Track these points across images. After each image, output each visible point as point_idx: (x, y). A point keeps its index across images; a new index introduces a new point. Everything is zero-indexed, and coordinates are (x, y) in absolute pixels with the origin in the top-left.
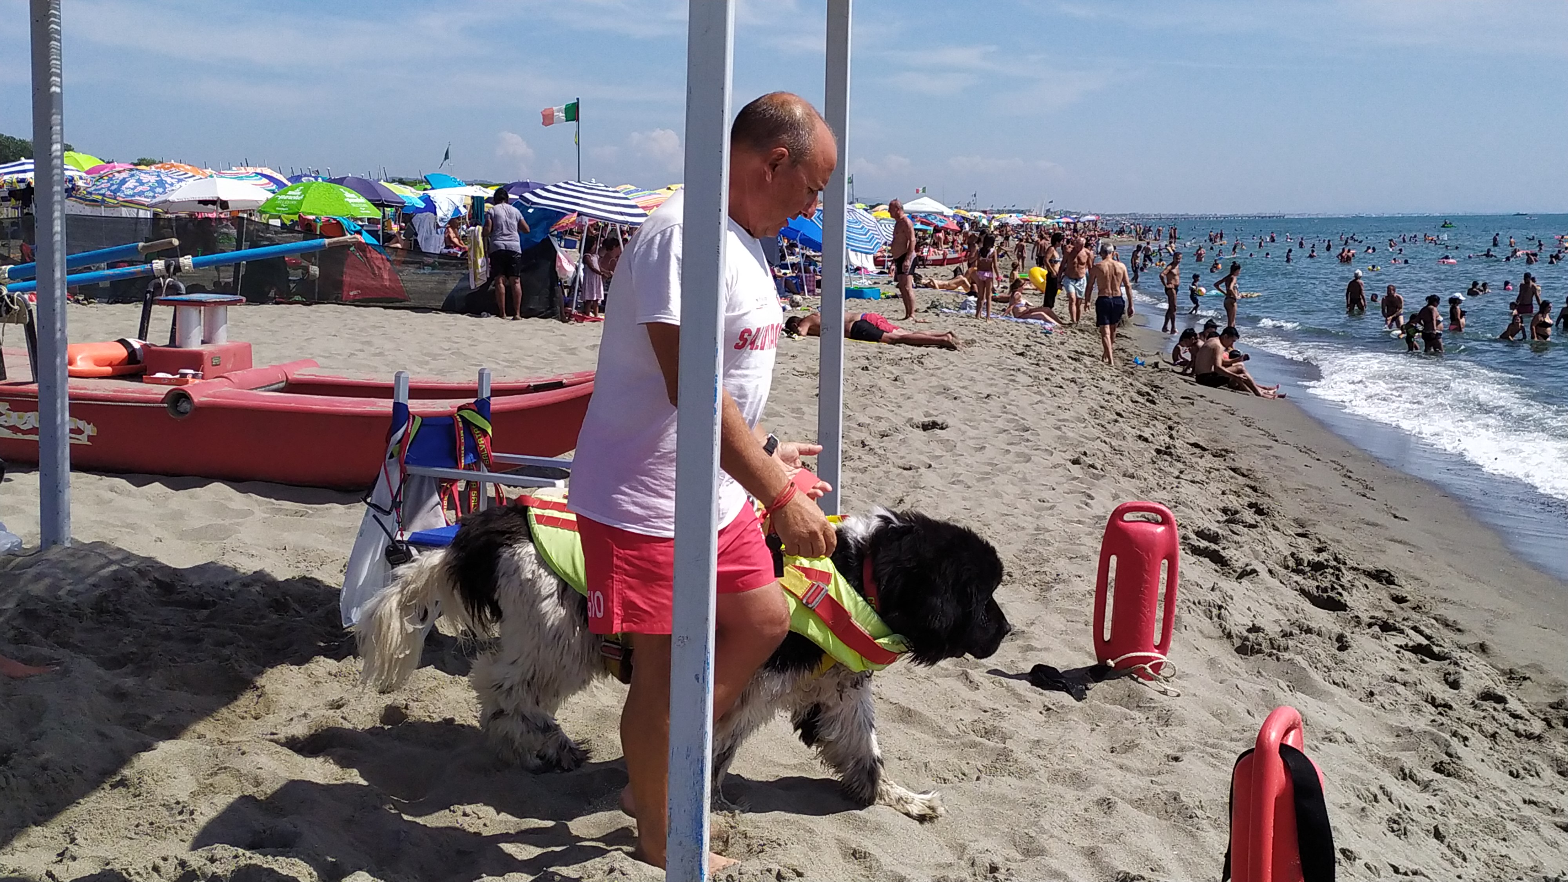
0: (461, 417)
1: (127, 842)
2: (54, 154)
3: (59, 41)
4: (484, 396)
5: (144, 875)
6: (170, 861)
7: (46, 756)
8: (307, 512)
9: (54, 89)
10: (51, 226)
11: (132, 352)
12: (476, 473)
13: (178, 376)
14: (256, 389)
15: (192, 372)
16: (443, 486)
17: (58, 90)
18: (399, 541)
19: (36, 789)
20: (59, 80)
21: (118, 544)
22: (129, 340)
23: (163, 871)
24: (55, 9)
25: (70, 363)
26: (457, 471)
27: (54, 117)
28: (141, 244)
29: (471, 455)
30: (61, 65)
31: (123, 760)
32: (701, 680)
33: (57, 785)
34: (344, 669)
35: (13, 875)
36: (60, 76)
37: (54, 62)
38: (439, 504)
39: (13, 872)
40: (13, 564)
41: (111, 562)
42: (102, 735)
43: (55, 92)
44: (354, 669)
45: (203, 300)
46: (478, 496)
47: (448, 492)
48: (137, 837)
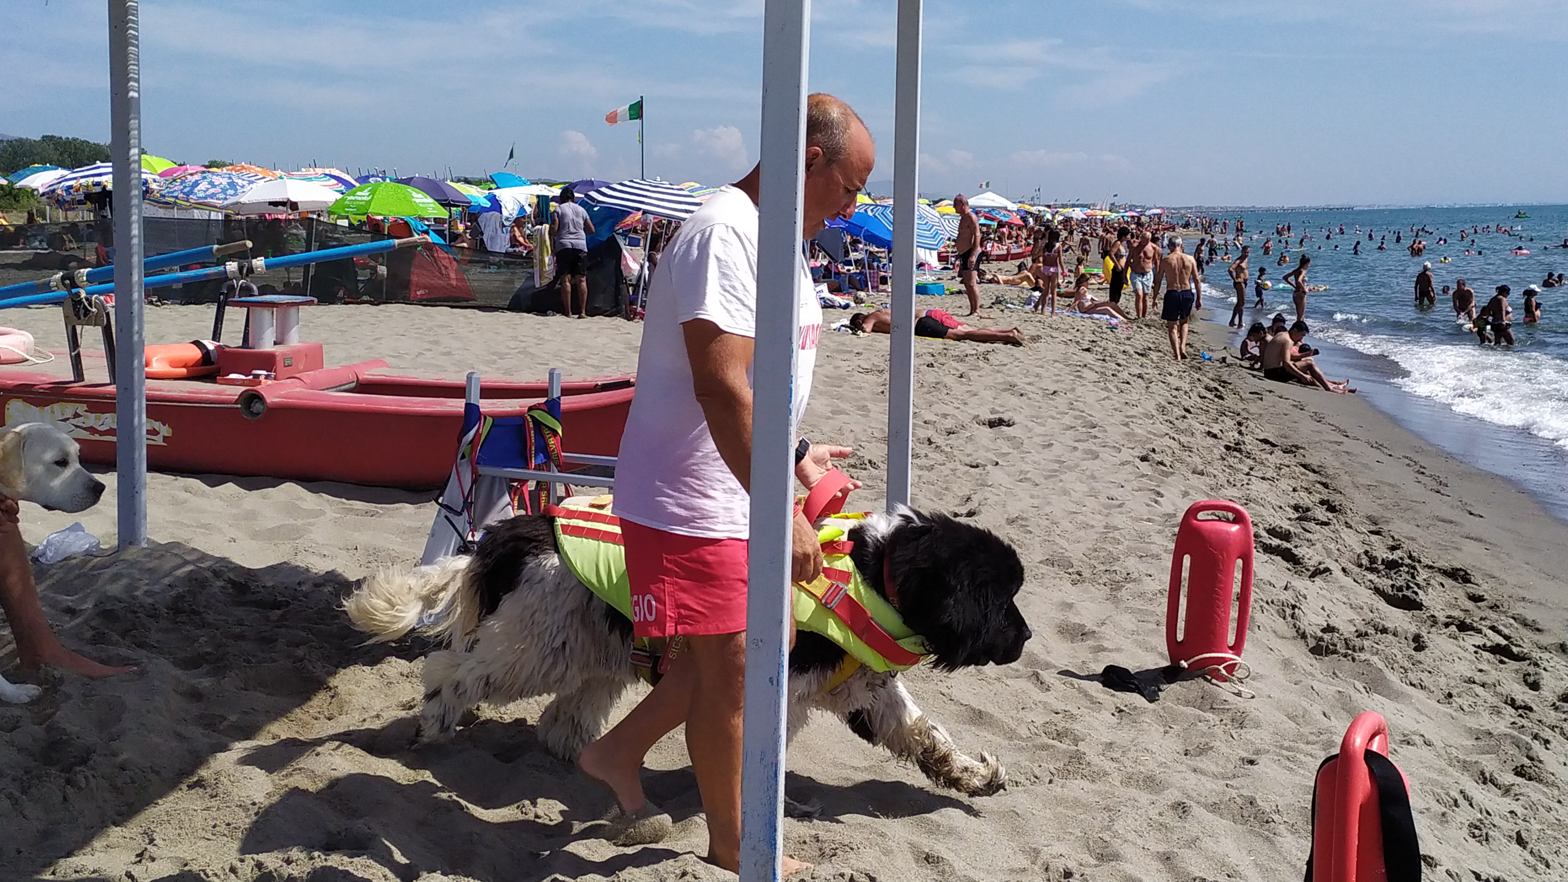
0: (531, 416)
1: (203, 843)
2: (132, 159)
3: (137, 46)
4: (555, 396)
5: (222, 876)
6: (246, 863)
7: (124, 756)
8: (378, 512)
9: (132, 94)
10: (130, 231)
11: (206, 353)
12: (546, 473)
13: (251, 377)
14: (327, 389)
15: (264, 372)
16: (514, 488)
17: (136, 95)
18: (470, 542)
19: (115, 788)
20: (136, 85)
21: (192, 545)
22: (205, 342)
23: (240, 872)
24: (133, 15)
25: (147, 366)
26: (527, 471)
27: (132, 122)
28: (216, 247)
29: (541, 455)
30: (139, 70)
31: (200, 761)
32: (775, 682)
33: (136, 785)
34: (415, 670)
35: (93, 875)
36: (137, 81)
37: (132, 67)
38: (509, 504)
39: (93, 872)
40: (91, 564)
41: (186, 563)
42: (179, 736)
43: (132, 98)
45: (276, 301)
46: (548, 496)
47: (518, 492)
48: (214, 838)
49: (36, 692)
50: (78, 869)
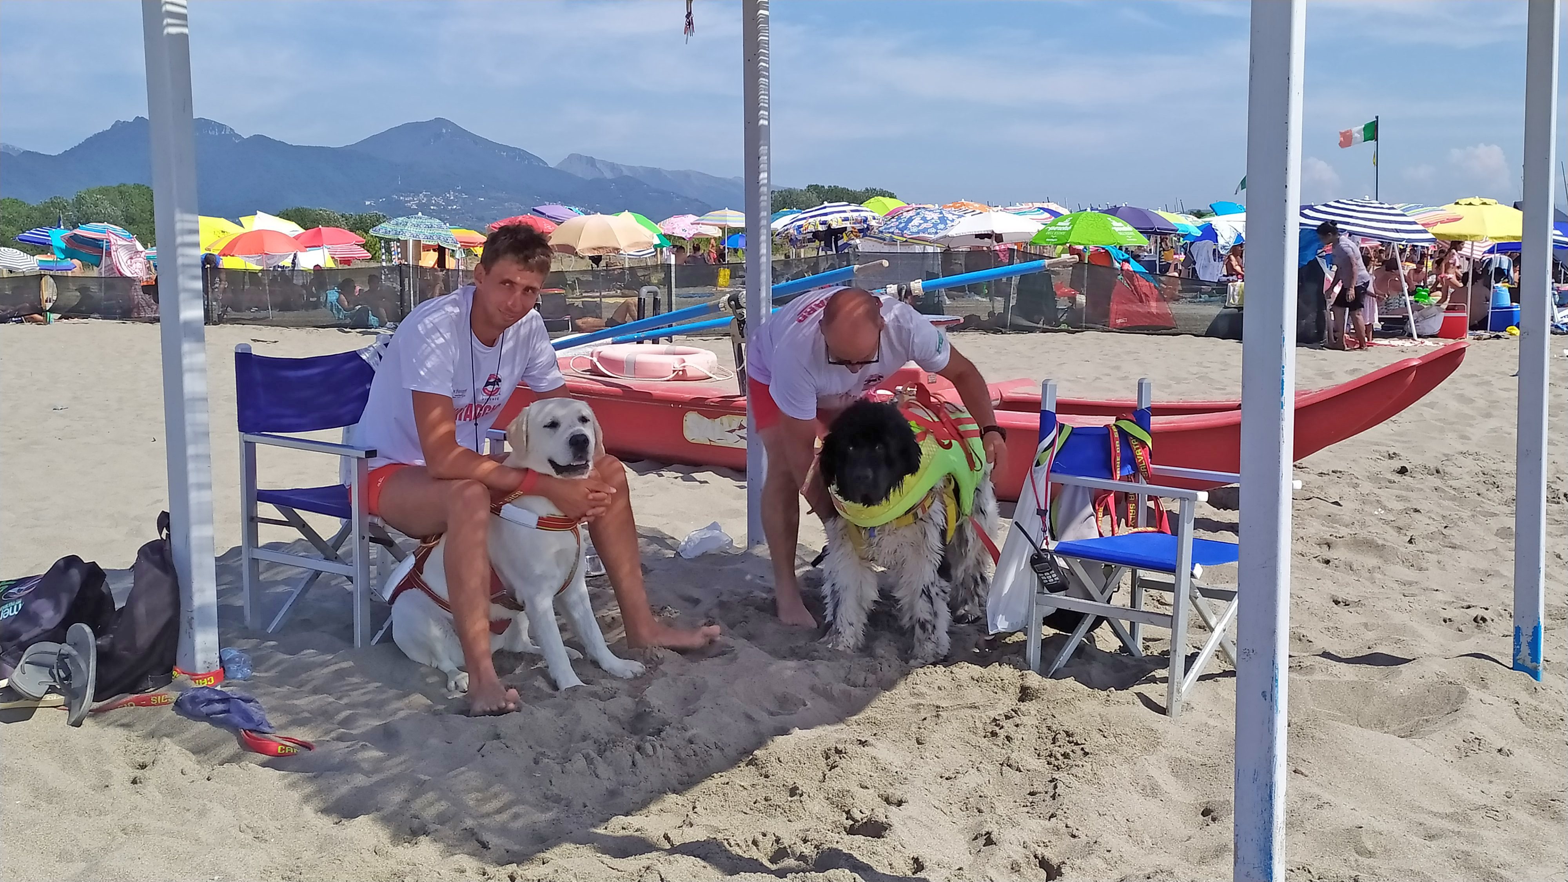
0: (1116, 426)
1: (742, 816)
2: (761, 183)
3: (768, 77)
4: (1143, 408)
7: (694, 731)
9: (762, 122)
10: (758, 250)
12: (1133, 484)
16: (1098, 499)
17: (766, 123)
18: (1044, 550)
19: (678, 758)
20: (767, 113)
24: (764, 48)
26: (1111, 481)
27: (762, 148)
28: (856, 267)
29: (1129, 466)
30: (768, 100)
31: (761, 743)
32: (1268, 697)
33: (698, 758)
34: (987, 676)
36: (768, 110)
37: (762, 97)
38: (1092, 514)
39: (636, 831)
42: (749, 717)
43: (762, 125)
44: (996, 676)
46: (1136, 509)
48: (751, 812)
49: (641, 670)
50: (624, 826)
